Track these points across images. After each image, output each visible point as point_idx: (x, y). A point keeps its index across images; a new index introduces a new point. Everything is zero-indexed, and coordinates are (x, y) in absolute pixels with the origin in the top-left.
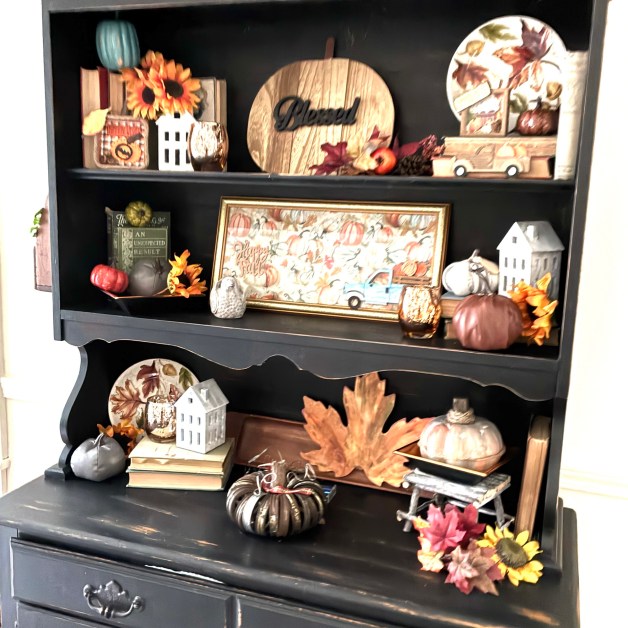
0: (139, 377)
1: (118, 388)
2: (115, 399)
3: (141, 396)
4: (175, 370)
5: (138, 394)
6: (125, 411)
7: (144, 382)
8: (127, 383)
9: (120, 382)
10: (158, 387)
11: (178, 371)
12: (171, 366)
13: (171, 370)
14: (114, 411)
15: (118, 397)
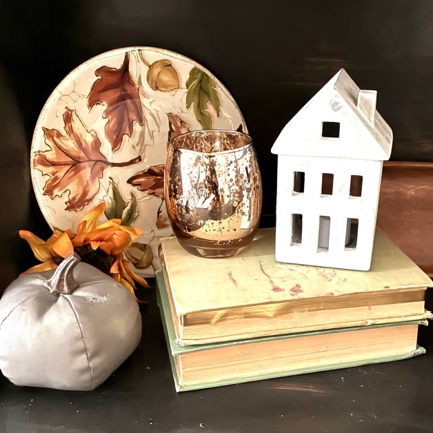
0: (93, 101)
1: (48, 133)
2: (45, 162)
3: (106, 148)
4: (175, 74)
5: (97, 144)
6: (74, 189)
7: (107, 113)
8: (68, 118)
9: (50, 115)
10: (141, 121)
11: (185, 77)
12: (167, 65)
13: (166, 78)
14: (49, 191)
15: (51, 156)
